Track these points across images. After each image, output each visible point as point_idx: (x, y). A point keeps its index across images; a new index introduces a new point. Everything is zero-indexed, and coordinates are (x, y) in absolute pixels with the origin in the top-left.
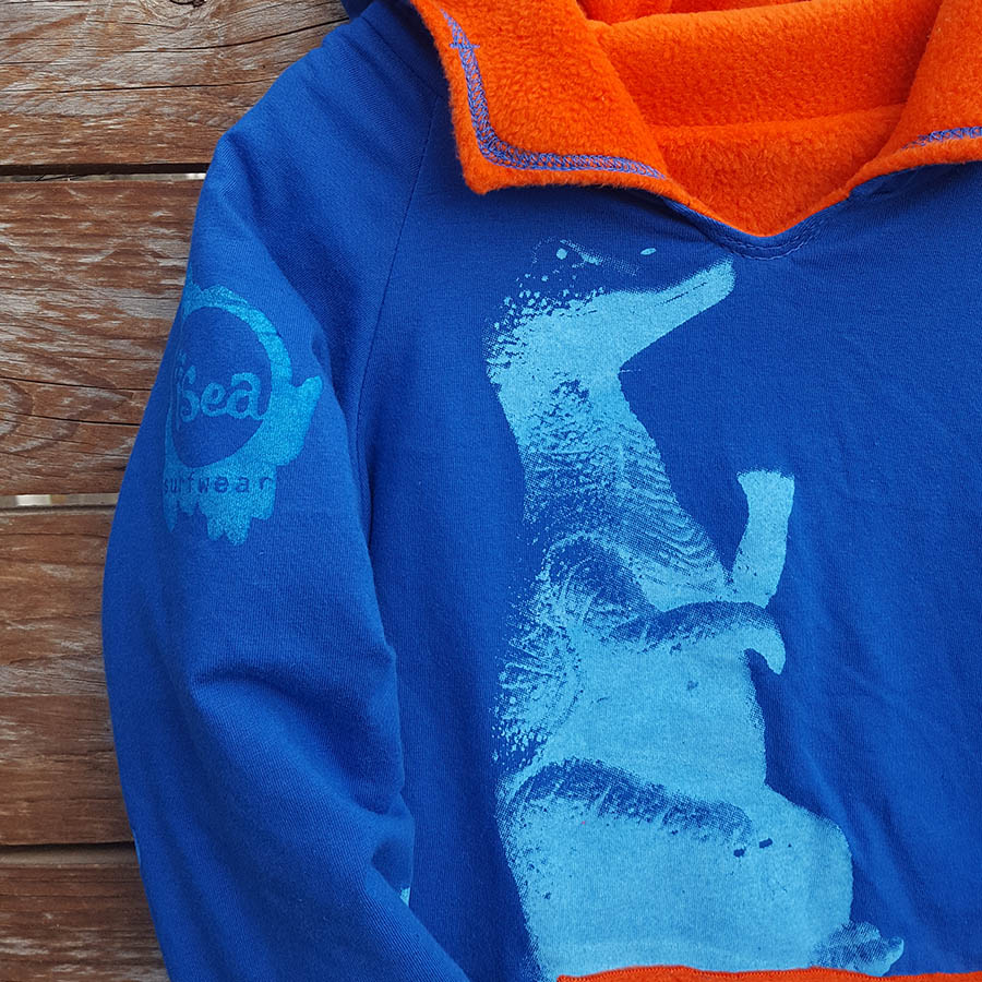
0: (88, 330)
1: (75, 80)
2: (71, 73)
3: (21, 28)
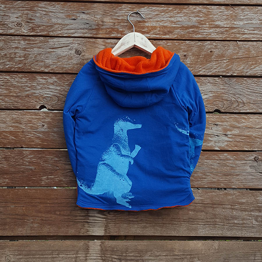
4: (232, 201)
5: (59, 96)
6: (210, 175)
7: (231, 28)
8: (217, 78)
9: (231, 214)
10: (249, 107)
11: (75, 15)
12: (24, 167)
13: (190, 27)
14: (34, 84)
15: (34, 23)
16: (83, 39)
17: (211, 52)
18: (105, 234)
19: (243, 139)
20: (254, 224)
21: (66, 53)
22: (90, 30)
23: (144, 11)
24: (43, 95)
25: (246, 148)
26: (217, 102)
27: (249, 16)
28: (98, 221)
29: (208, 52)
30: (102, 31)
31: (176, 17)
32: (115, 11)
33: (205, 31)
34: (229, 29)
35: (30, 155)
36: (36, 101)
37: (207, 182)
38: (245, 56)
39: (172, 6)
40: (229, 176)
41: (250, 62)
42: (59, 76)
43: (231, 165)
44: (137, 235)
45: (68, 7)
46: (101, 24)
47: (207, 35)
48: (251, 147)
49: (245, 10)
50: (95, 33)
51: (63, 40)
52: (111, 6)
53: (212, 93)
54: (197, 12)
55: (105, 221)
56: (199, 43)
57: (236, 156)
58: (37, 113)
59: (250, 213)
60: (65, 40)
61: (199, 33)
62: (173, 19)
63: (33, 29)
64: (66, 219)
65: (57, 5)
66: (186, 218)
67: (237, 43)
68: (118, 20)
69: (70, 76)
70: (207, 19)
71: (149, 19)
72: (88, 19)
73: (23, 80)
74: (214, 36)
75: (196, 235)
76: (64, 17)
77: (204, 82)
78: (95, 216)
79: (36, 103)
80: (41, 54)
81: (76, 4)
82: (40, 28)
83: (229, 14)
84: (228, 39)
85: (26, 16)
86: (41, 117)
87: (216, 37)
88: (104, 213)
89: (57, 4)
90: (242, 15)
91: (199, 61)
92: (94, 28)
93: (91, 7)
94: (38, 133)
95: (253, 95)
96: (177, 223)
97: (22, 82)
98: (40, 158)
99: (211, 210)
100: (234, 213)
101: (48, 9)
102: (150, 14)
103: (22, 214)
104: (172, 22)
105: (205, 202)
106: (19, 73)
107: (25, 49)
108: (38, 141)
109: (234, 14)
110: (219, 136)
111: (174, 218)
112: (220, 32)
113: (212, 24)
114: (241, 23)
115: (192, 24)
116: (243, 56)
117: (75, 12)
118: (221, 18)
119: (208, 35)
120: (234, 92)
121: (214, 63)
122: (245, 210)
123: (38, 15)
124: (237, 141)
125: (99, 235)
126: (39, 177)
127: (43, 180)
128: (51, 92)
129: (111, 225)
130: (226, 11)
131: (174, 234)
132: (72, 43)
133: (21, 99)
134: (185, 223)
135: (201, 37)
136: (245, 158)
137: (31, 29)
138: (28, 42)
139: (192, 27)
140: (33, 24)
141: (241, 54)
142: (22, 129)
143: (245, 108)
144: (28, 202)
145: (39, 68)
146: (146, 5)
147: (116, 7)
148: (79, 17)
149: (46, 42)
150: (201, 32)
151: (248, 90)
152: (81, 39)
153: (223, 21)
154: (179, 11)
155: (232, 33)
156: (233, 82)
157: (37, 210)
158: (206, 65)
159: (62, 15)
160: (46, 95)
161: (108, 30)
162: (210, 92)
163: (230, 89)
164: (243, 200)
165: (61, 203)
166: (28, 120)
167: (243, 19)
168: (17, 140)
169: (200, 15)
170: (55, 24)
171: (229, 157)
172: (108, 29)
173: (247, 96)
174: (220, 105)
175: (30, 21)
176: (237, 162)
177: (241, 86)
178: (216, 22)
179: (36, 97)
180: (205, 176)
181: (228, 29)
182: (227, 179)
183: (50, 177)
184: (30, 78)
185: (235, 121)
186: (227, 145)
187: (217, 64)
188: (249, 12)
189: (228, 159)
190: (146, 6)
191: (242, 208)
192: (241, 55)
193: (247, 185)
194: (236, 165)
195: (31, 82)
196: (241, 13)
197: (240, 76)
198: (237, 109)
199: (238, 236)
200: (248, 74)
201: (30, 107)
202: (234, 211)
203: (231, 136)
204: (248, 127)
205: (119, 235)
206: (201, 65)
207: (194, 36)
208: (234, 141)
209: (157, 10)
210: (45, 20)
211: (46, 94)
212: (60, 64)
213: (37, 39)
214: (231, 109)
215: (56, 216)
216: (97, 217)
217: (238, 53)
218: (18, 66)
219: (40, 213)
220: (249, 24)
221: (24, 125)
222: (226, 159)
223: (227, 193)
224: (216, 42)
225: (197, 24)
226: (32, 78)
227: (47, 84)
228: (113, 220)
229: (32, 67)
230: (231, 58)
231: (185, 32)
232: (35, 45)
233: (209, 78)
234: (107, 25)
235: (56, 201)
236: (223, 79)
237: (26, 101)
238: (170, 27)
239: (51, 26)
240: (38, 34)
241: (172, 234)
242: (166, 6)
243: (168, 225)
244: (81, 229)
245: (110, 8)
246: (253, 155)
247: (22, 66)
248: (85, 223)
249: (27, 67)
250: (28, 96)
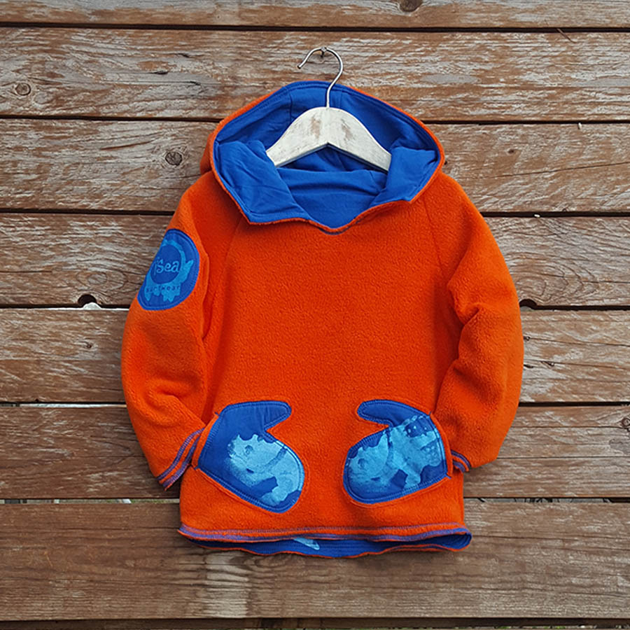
0: (144, 258)
1: (141, 186)
2: (140, 184)
3: (126, 170)
4: (564, 531)
5: (127, 270)
6: (510, 464)
7: (562, 88)
8: (527, 220)
9: (562, 562)
10: (609, 292)
11: (164, 63)
12: (45, 450)
13: (458, 88)
14: (63, 242)
15: (60, 84)
16: (186, 124)
17: (512, 151)
18: (247, 614)
19: (592, 374)
20: (622, 587)
21: (144, 160)
22: (203, 101)
23: (340, 48)
24: (87, 269)
25: (601, 396)
26: (529, 280)
27: (607, 58)
28: (230, 584)
29: (505, 153)
30: (232, 103)
31: (422, 62)
32: (264, 50)
33: (496, 98)
34: (558, 93)
35: (58, 420)
36: (70, 285)
37: (503, 483)
38: (597, 161)
39: (410, 33)
40: (559, 468)
41: (612, 175)
42: (125, 219)
43: (563, 440)
44: (328, 615)
45: (146, 41)
46: (232, 84)
47: (501, 108)
48: (612, 395)
49: (598, 42)
50: (216, 108)
51: (136, 128)
52: (254, 39)
53: (515, 257)
54: (476, 50)
55: (248, 582)
56: (482, 130)
57: (575, 418)
58: (75, 315)
59: (610, 559)
60: (140, 127)
61: (481, 105)
62: (413, 69)
63: (58, 100)
64: (150, 577)
65: (118, 38)
66: (451, 574)
67: (579, 128)
68: (274, 72)
69: (154, 220)
70: (502, 67)
71: (352, 69)
72: (197, 72)
73: (37, 230)
74: (519, 111)
75: (475, 616)
76: (137, 68)
77: (495, 230)
78: (222, 571)
79: (69, 288)
80: (78, 164)
81: (167, 33)
82: (75, 98)
83: (557, 54)
84: (555, 118)
85: (40, 66)
86: (84, 323)
87: (524, 112)
88: (245, 563)
89: (119, 35)
90: (590, 54)
91: (481, 175)
92: (212, 95)
93: (205, 41)
94: (76, 365)
95: (619, 262)
96: (426, 587)
97: (34, 235)
98: (83, 428)
99: (513, 552)
100: (571, 559)
101: (96, 47)
102: (355, 56)
103: (41, 567)
104: (412, 76)
105: (496, 532)
106: (26, 214)
107: (38, 152)
108: (77, 385)
109: (569, 53)
110: (532, 367)
111: (418, 572)
112: (536, 100)
113: (514, 80)
114: (589, 77)
115: (463, 82)
116: (594, 162)
117: (164, 55)
118: (538, 64)
119: (504, 108)
120: (572, 254)
121: (519, 181)
122: (598, 552)
123: (70, 63)
124: (578, 380)
125: (234, 617)
126: (82, 474)
127: (92, 483)
128: (107, 259)
129: (263, 594)
130: (550, 45)
131: (420, 612)
132: (158, 135)
133: (31, 279)
134: (448, 585)
135: (485, 113)
136: (599, 422)
137: (54, 101)
138: (48, 135)
139: (462, 88)
140: (58, 88)
141: (588, 157)
142: (35, 355)
143: (599, 294)
144: (55, 538)
145: (75, 200)
146: (345, 33)
147: (269, 40)
148: (175, 66)
149: (91, 134)
150: (485, 101)
151: (606, 249)
152: (179, 124)
153: (541, 73)
154: (430, 49)
155: (565, 103)
156: (567, 228)
157: (77, 556)
158: (499, 185)
159: (131, 62)
160: (94, 269)
161: (250, 100)
162: (508, 254)
163: (561, 247)
164: (592, 527)
165: (138, 539)
166: (51, 332)
167: (592, 66)
168: (25, 384)
169: (483, 57)
170: (114, 87)
171: (557, 419)
172: (249, 96)
173: (605, 264)
174: (535, 289)
175: (49, 79)
176: (579, 432)
177: (588, 240)
178: (524, 75)
179: (70, 274)
180: (497, 469)
181: (554, 91)
182: (552, 476)
183: (109, 474)
184: (52, 226)
185: (573, 327)
186: (553, 391)
187: (527, 184)
188: (608, 48)
189: (554, 425)
190: (345, 37)
191: (590, 547)
192: (589, 160)
193: (603, 490)
194: (575, 440)
195: (55, 236)
196: (587, 51)
197: (585, 213)
198: (577, 298)
199: (580, 616)
200: (605, 208)
201: (55, 299)
202: (571, 555)
203: (563, 366)
204: (607, 342)
205: (284, 616)
206: (486, 185)
207: (467, 111)
208: (571, 380)
209: (373, 47)
210: (89, 76)
211: (94, 266)
212: (128, 190)
213: (68, 124)
214: (563, 299)
215: (127, 572)
216: (228, 573)
217: (580, 154)
218: (22, 195)
219: (86, 564)
220: (608, 79)
221: (41, 346)
222: (551, 425)
223: (552, 510)
224: (525, 126)
225: (476, 81)
226: (58, 226)
227: (98, 240)
228: (269, 581)
229: (59, 198)
230: (564, 167)
231: (445, 102)
232: (63, 140)
233: (505, 219)
234: (245, 87)
235: (126, 535)
236: (543, 223)
237: (43, 284)
238: (407, 90)
239: (103, 91)
240: (72, 113)
241: (415, 613)
242: (395, 36)
243: (407, 591)
244: (187, 603)
245: (252, 43)
246: (619, 414)
247: (33, 196)
248: (198, 588)
249: (45, 197)
250: (48, 271)
